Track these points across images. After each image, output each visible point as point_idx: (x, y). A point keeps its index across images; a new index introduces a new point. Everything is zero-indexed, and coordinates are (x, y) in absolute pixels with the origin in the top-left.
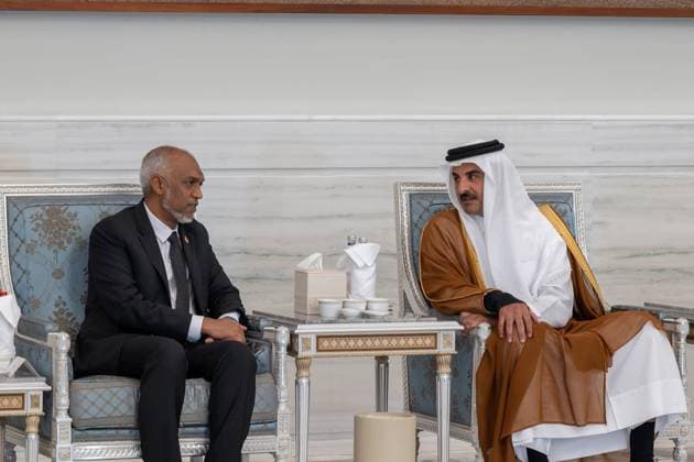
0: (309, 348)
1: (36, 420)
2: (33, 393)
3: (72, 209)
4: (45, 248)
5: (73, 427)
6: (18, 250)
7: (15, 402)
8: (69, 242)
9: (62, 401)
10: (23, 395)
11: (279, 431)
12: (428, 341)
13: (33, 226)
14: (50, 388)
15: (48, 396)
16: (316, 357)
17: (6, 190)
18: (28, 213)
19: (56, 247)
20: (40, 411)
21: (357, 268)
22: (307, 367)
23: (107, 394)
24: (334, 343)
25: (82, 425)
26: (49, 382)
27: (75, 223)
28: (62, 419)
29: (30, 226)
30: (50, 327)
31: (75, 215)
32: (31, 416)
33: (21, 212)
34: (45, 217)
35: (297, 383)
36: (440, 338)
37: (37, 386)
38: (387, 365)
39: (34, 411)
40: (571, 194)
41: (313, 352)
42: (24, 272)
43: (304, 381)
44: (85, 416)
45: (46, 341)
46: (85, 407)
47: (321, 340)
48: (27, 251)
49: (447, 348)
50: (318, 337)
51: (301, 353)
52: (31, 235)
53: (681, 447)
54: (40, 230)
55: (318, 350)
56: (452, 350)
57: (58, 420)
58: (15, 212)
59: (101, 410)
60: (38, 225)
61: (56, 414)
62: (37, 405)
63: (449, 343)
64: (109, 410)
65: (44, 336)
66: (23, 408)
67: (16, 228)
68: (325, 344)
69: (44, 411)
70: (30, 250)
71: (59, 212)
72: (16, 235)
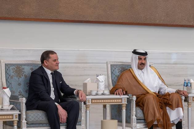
0: (89, 102)
1: (16, 122)
2: (16, 115)
3: (23, 67)
4: (16, 77)
5: (27, 123)
6: (8, 78)
7: (11, 117)
8: (22, 76)
9: (24, 116)
10: (13, 115)
11: (82, 125)
12: (120, 101)
14: (20, 113)
15: (20, 115)
16: (91, 105)
17: (5, 62)
18: (11, 68)
19: (19, 77)
20: (17, 119)
21: (100, 82)
22: (89, 107)
23: (36, 115)
24: (96, 101)
25: (29, 123)
26: (20, 111)
27: (24, 70)
28: (24, 121)
29: (12, 71)
30: (19, 97)
31: (24, 68)
32: (15, 121)
33: (9, 67)
34: (16, 69)
35: (86, 112)
36: (123, 100)
37: (16, 113)
38: (106, 109)
39: (16, 119)
41: (90, 103)
42: (10, 84)
43: (88, 111)
44: (31, 120)
45: (19, 100)
46: (30, 118)
47: (92, 100)
48: (11, 78)
49: (125, 102)
50: (92, 99)
51: (87, 104)
52: (12, 74)
54: (14, 72)
55: (92, 103)
56: (126, 103)
57: (23, 122)
58: (7, 67)
59: (35, 119)
61: (22, 120)
62: (17, 118)
64: (37, 119)
66: (13, 119)
67: (8, 72)
68: (94, 101)
69: (19, 119)
70: (12, 78)
71: (19, 68)
72: (8, 74)
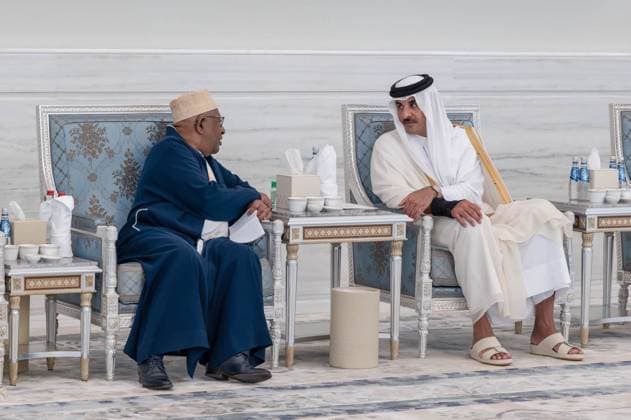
0: (297, 237)
1: (89, 296)
2: (87, 275)
3: (101, 126)
4: (81, 156)
5: (119, 301)
6: (59, 159)
7: (74, 282)
8: (100, 152)
9: (111, 280)
10: (79, 276)
11: (275, 304)
12: (386, 231)
13: (72, 138)
14: (100, 270)
15: (99, 277)
16: (303, 243)
17: (49, 110)
18: (68, 128)
19: (89, 156)
20: (92, 289)
22: (295, 251)
24: (316, 233)
25: (124, 300)
26: (99, 266)
27: (104, 136)
28: (111, 295)
29: (69, 138)
30: (98, 221)
31: (104, 130)
32: (86, 293)
33: (62, 128)
34: (81, 132)
35: (287, 264)
36: (395, 228)
37: (89, 269)
38: (340, 248)
39: (87, 289)
40: (472, 114)
41: (300, 239)
42: (66, 176)
43: (293, 263)
44: (130, 293)
45: (95, 232)
46: (131, 286)
47: (306, 230)
48: (67, 159)
49: (399, 236)
50: (304, 228)
51: (291, 241)
52: (70, 146)
53: (567, 310)
54: (77, 142)
55: (304, 238)
56: (404, 237)
57: (108, 295)
58: (56, 127)
60: (76, 138)
61: (106, 291)
62: (90, 284)
63: (402, 233)
65: (94, 229)
66: (79, 287)
67: (58, 140)
68: (310, 233)
69: (96, 289)
70: (70, 158)
71: (91, 127)
72: (58, 146)
